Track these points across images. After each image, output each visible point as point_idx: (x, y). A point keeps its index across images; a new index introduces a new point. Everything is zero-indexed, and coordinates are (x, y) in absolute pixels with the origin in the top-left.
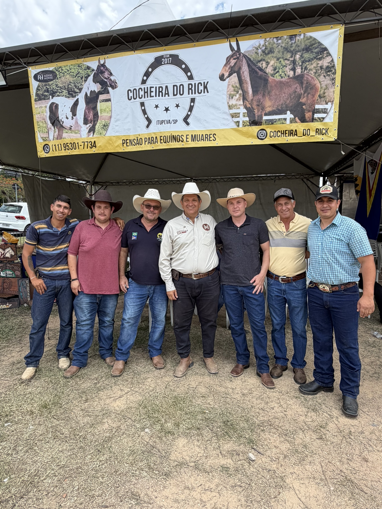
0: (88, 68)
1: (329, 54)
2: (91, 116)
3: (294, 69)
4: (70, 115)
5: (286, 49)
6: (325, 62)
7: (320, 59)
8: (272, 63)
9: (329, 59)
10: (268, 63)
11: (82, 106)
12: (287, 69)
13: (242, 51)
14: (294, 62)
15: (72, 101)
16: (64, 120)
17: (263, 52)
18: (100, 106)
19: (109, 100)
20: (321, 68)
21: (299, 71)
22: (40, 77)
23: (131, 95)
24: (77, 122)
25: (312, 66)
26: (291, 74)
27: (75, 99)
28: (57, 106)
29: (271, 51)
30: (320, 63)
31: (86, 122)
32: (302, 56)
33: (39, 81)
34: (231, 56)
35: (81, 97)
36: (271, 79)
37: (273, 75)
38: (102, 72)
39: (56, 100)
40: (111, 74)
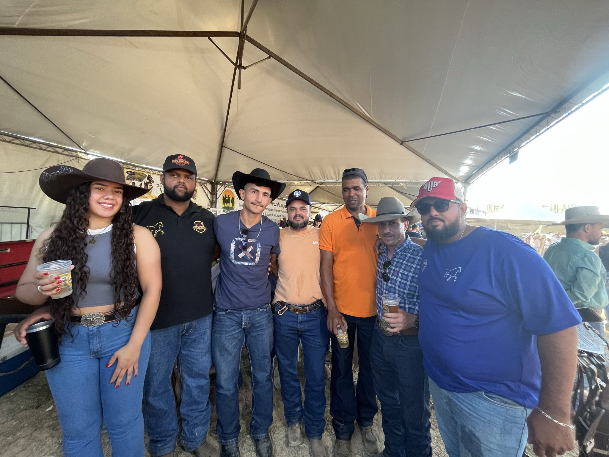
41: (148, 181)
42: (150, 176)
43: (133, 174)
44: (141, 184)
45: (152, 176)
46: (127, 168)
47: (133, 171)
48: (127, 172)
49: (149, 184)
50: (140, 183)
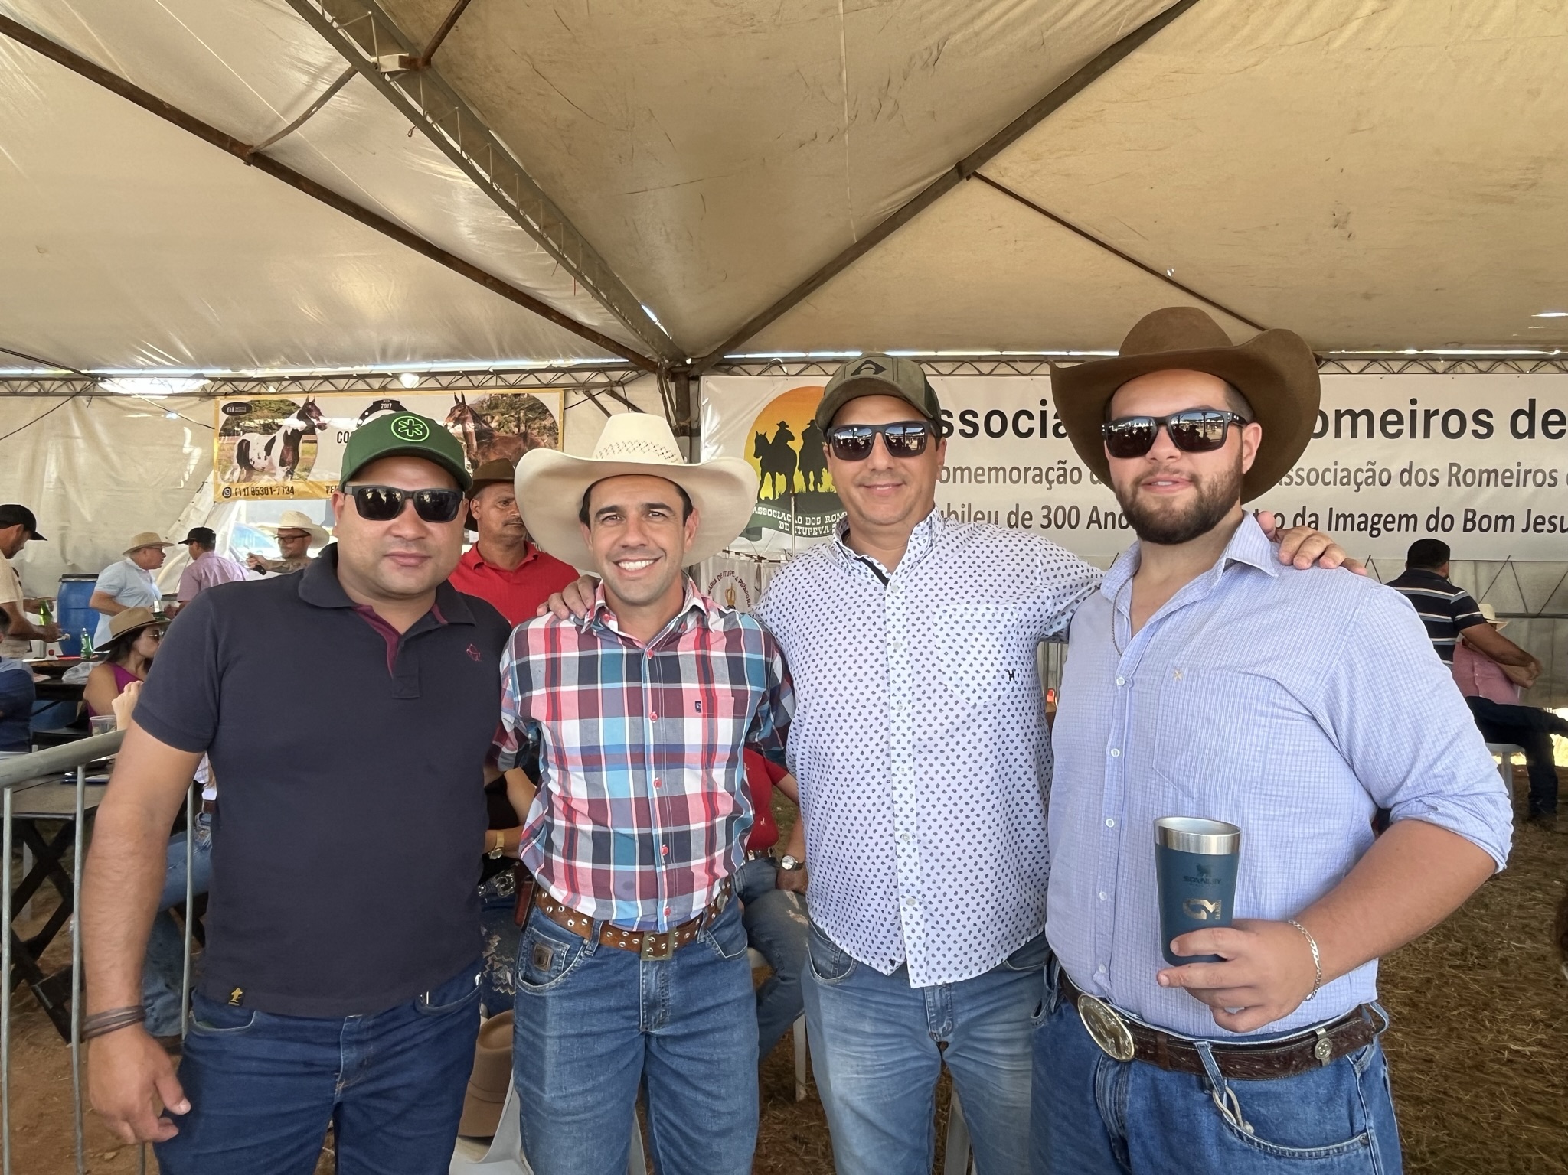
0: (293, 404)
1: (551, 415)
2: (290, 458)
3: (518, 426)
4: (264, 453)
5: (511, 406)
6: (547, 423)
7: (544, 419)
8: (497, 418)
9: (551, 420)
10: (493, 418)
11: (279, 446)
12: (512, 425)
13: (467, 404)
14: (519, 419)
15: (269, 438)
16: (255, 459)
17: (488, 406)
18: (302, 446)
19: (316, 442)
20: (544, 427)
21: (523, 428)
22: (231, 410)
23: (341, 437)
24: (271, 463)
25: (536, 424)
26: (516, 430)
27: (272, 436)
28: (248, 443)
29: (496, 406)
30: (544, 423)
31: (282, 463)
32: (525, 415)
33: (230, 414)
34: (456, 408)
35: (279, 435)
36: (496, 433)
37: (498, 430)
38: (310, 411)
39: (247, 437)
40: (320, 414)
41: (301, 425)
42: (312, 404)
43: (244, 410)
44: (273, 440)
45: (320, 401)
46: (226, 394)
47: (245, 399)
48: (225, 409)
49: (305, 437)
50: (268, 438)
